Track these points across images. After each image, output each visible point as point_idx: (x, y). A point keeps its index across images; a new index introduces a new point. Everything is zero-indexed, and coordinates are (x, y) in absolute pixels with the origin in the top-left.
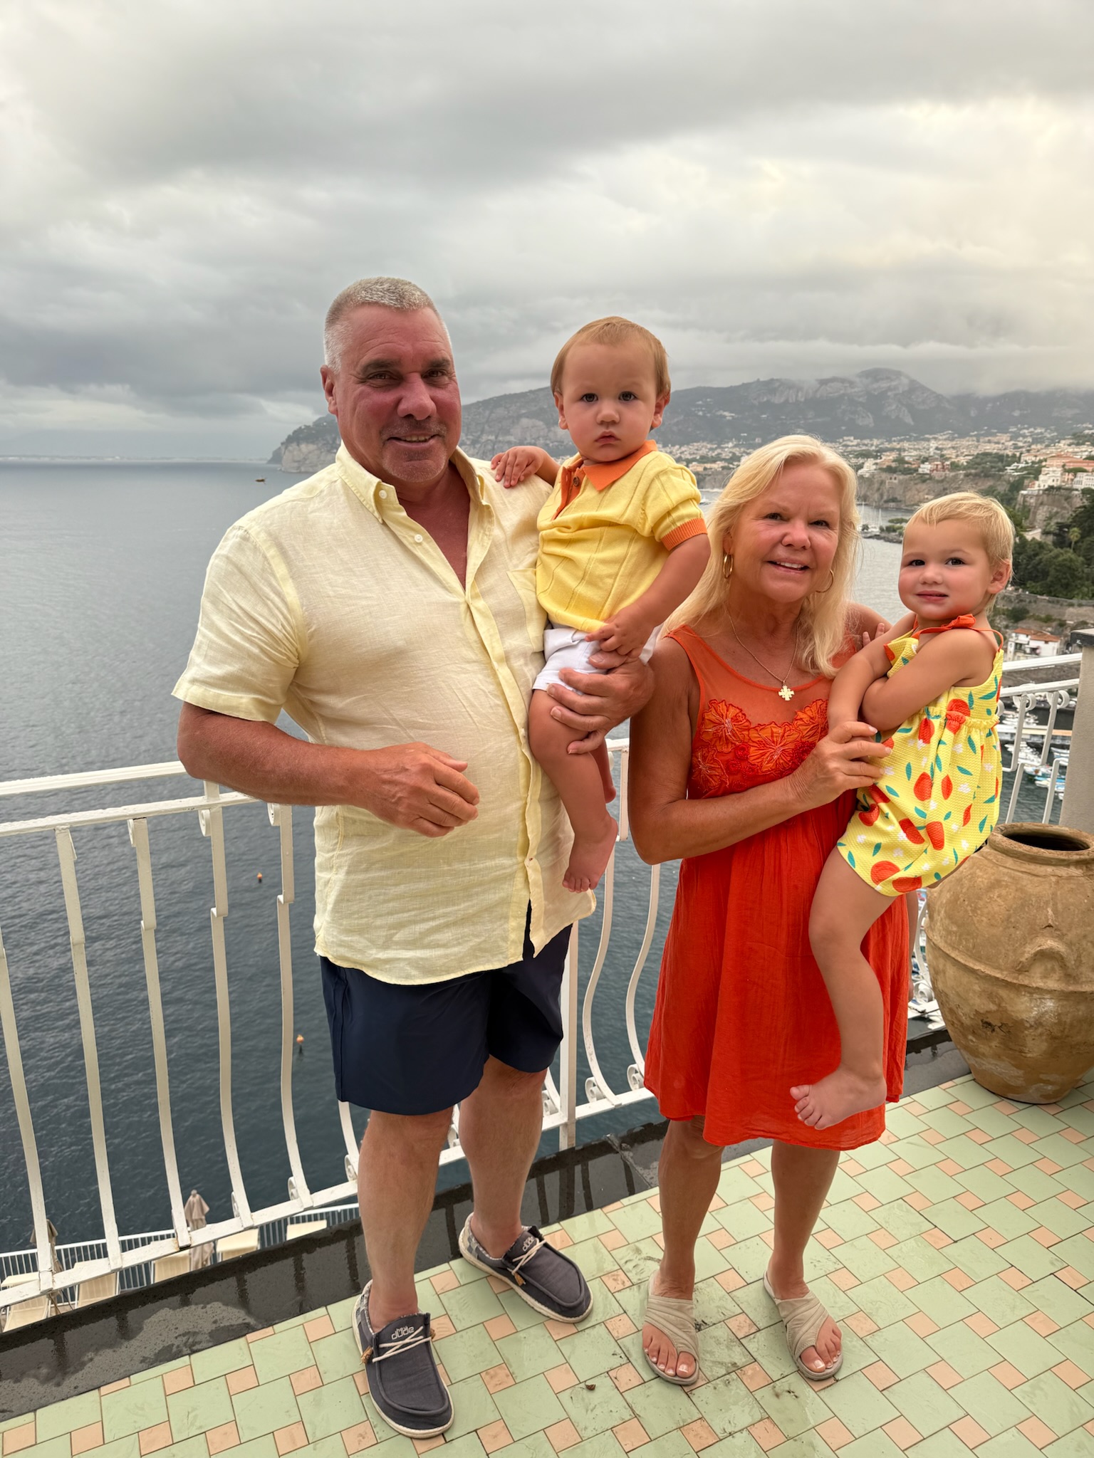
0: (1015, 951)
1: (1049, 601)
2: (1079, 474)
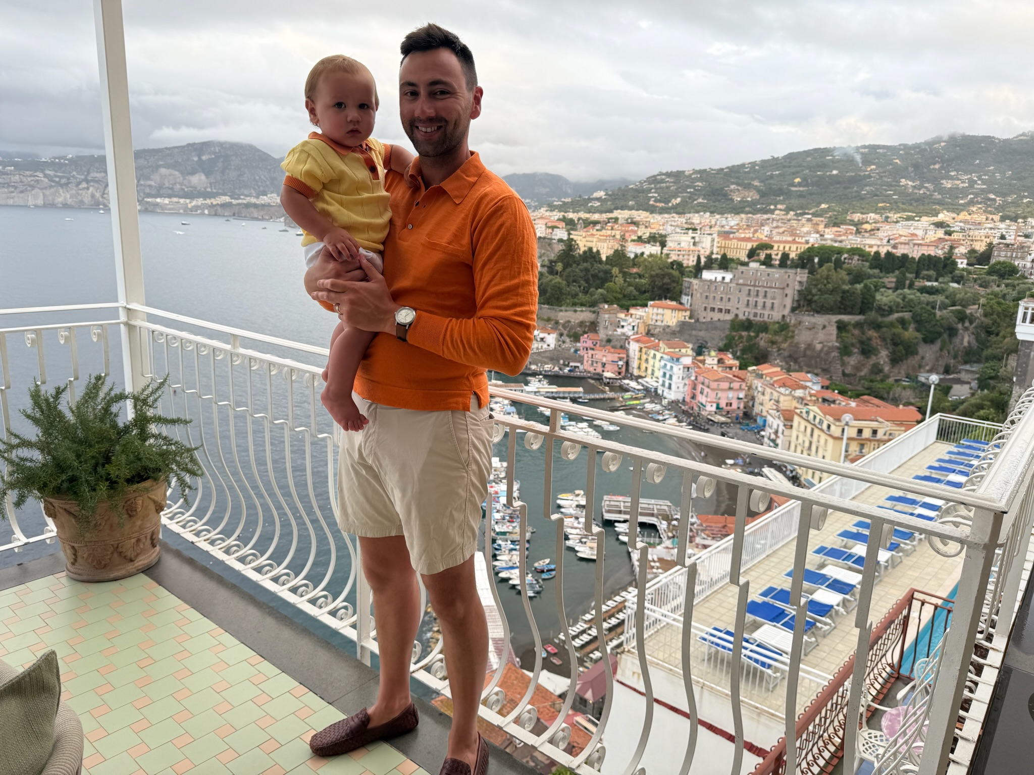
1: (549, 308)
2: (555, 230)
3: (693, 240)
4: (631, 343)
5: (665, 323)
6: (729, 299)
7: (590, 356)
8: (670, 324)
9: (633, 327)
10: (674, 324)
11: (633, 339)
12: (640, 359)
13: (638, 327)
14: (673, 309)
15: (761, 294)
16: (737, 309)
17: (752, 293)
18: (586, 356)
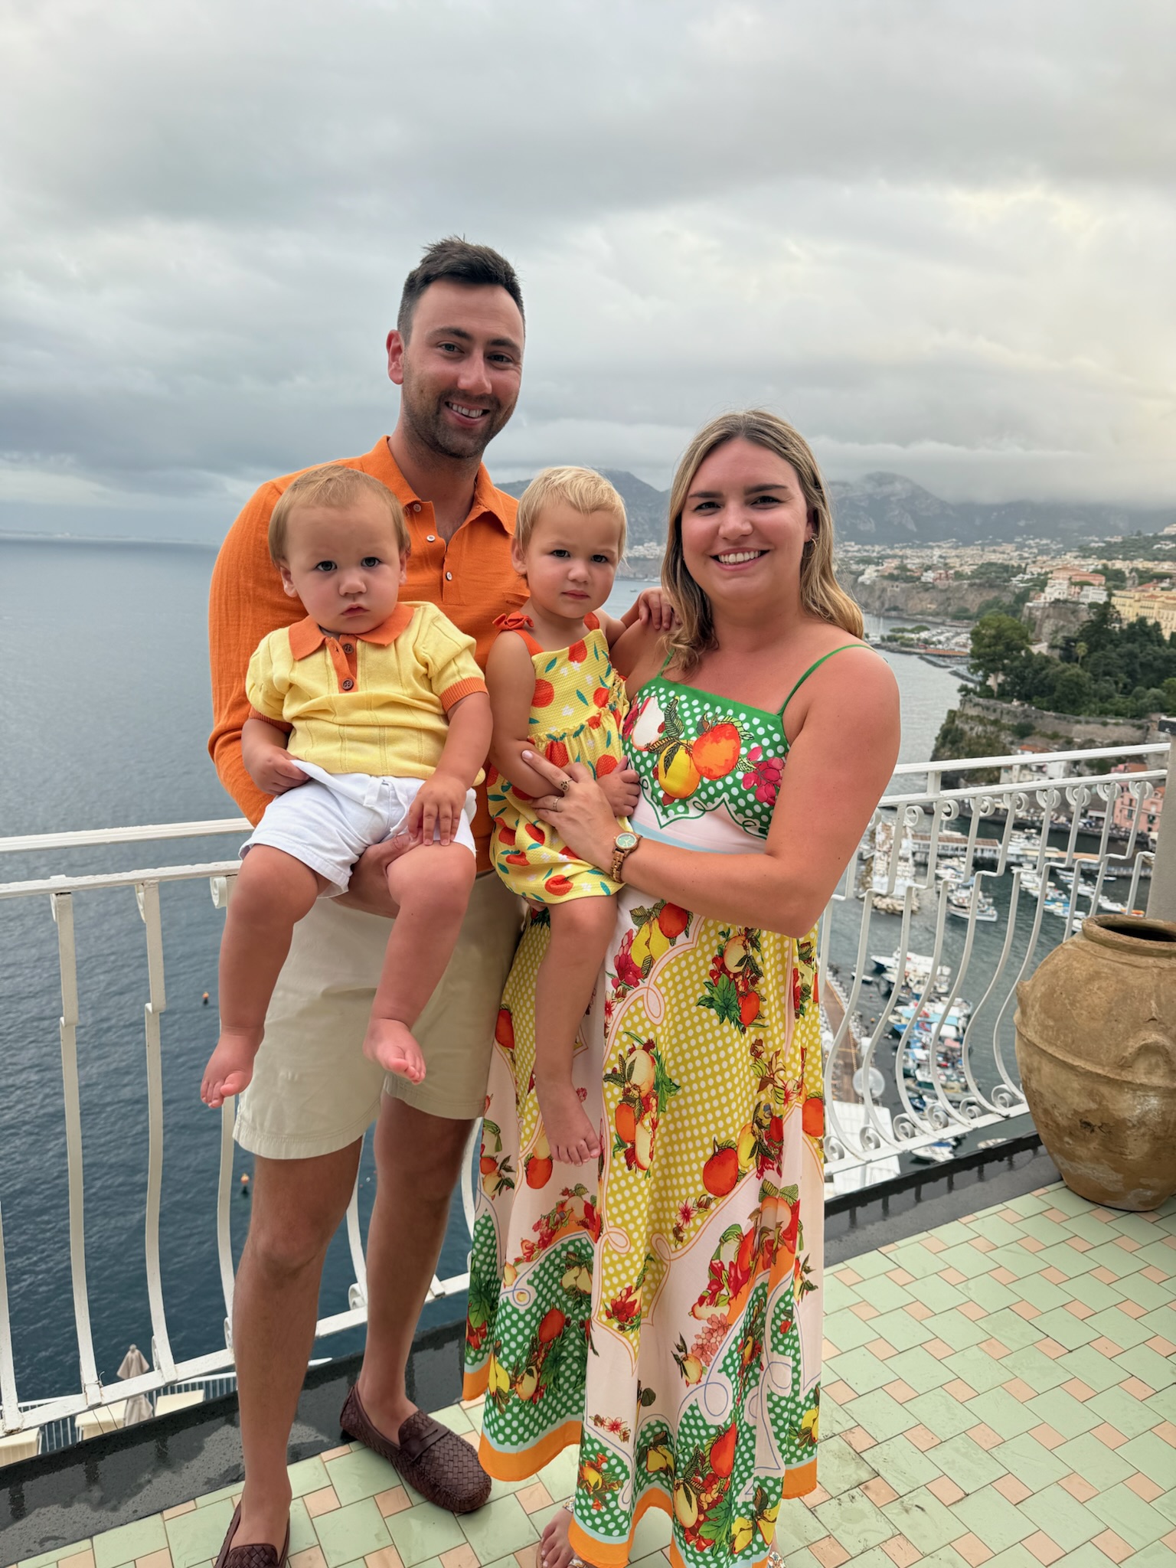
0: (1117, 1045)
1: (1056, 718)
2: (1086, 588)
7: (1127, 802)
18: (1119, 801)
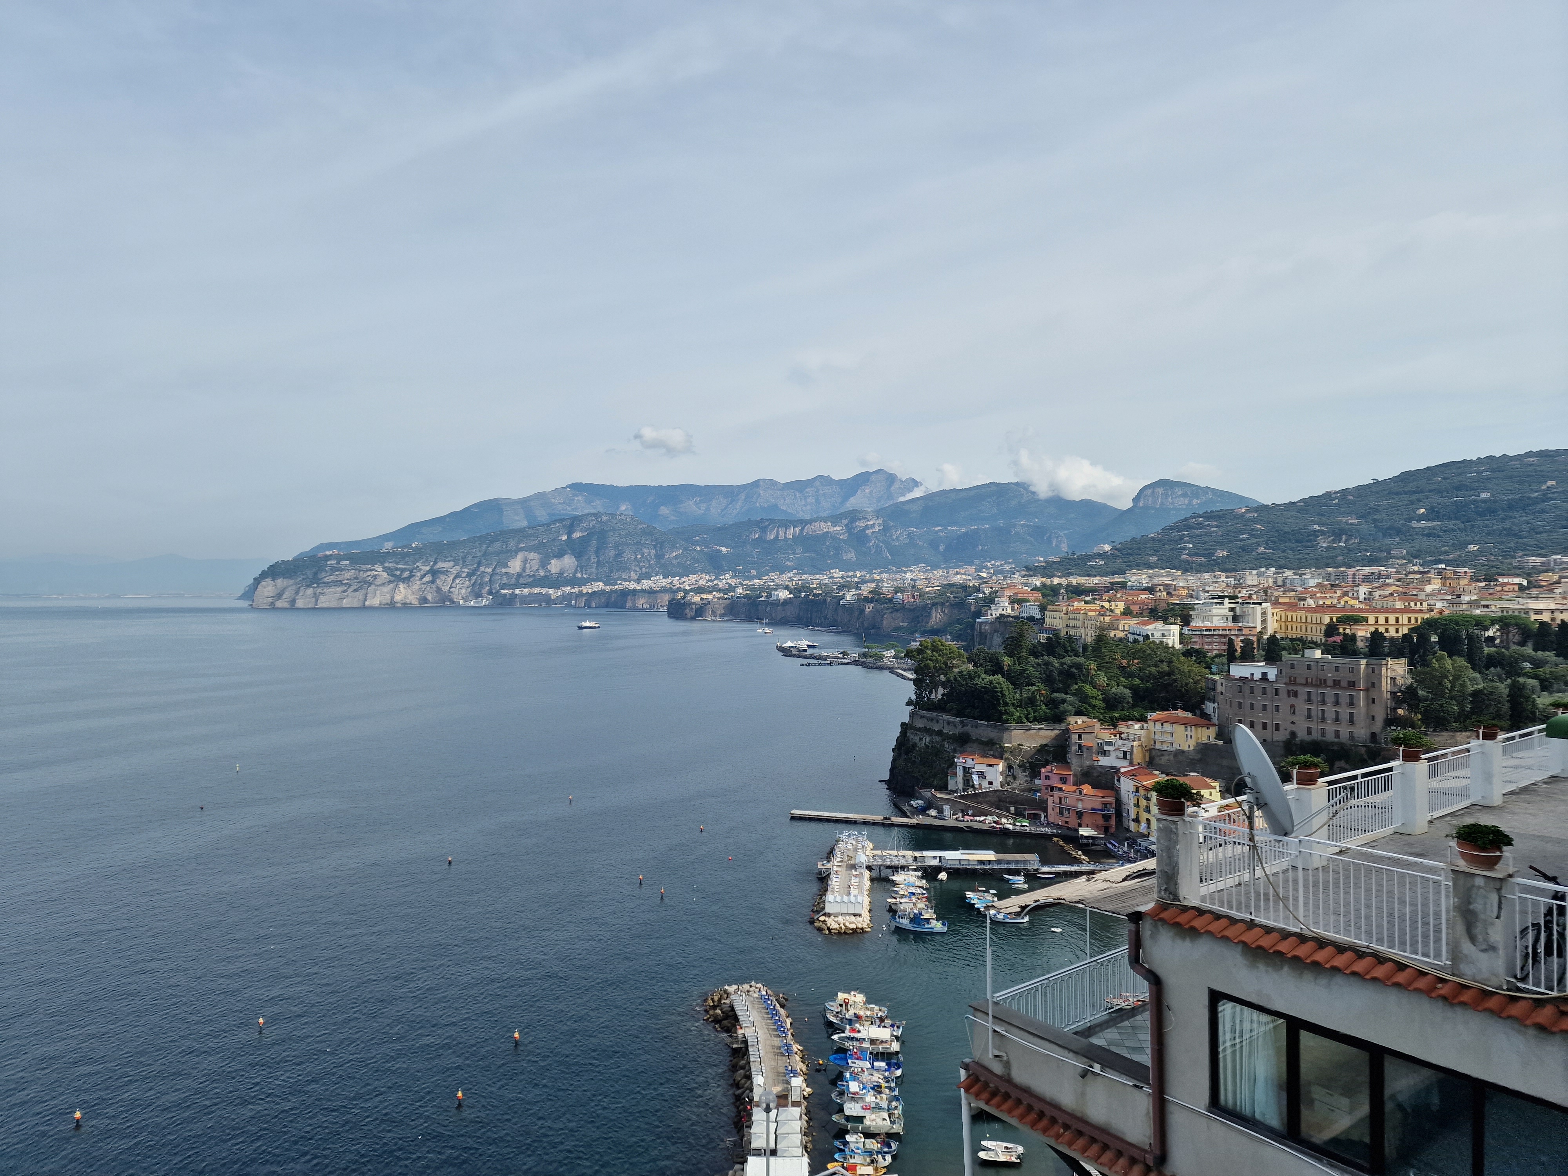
1: (987, 725)
2: (1024, 604)
3: (1232, 614)
4: (1122, 779)
5: (1176, 747)
6: (1277, 708)
7: (1057, 801)
8: (1185, 748)
9: (1125, 753)
10: (1192, 748)
11: (1123, 773)
12: (1137, 805)
13: (1132, 752)
14: (1186, 724)
15: (1330, 699)
16: (1293, 723)
17: (1313, 698)
18: (1050, 799)
